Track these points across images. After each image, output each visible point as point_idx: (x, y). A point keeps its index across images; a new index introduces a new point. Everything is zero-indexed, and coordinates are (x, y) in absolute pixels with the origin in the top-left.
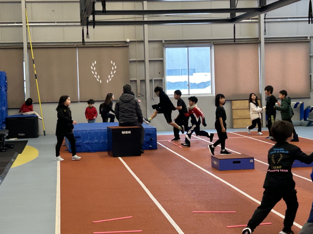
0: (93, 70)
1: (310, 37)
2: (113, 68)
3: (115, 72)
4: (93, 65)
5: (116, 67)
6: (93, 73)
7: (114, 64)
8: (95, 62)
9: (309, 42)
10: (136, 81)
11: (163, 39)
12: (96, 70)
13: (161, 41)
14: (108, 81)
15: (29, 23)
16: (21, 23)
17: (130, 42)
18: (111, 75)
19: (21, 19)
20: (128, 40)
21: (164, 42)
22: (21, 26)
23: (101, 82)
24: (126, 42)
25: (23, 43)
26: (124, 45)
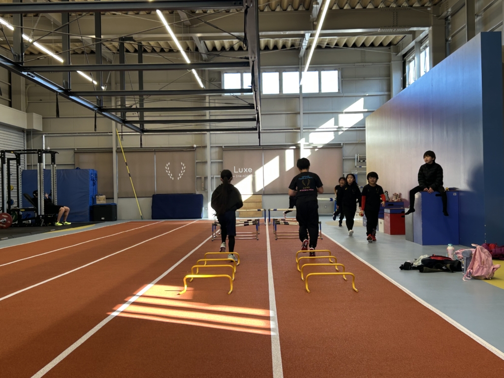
0: (167, 170)
1: (343, 144)
2: (183, 168)
3: (184, 171)
4: (167, 165)
5: (185, 167)
6: (167, 171)
7: (184, 165)
8: (169, 164)
9: (341, 148)
10: (201, 178)
11: (223, 145)
12: (169, 170)
13: (221, 147)
14: (178, 178)
15: (119, 132)
16: (112, 133)
17: (197, 147)
18: (181, 174)
19: (112, 130)
20: (195, 146)
21: (223, 147)
22: (112, 135)
23: (173, 179)
24: (193, 147)
25: (112, 148)
26: (191, 149)
